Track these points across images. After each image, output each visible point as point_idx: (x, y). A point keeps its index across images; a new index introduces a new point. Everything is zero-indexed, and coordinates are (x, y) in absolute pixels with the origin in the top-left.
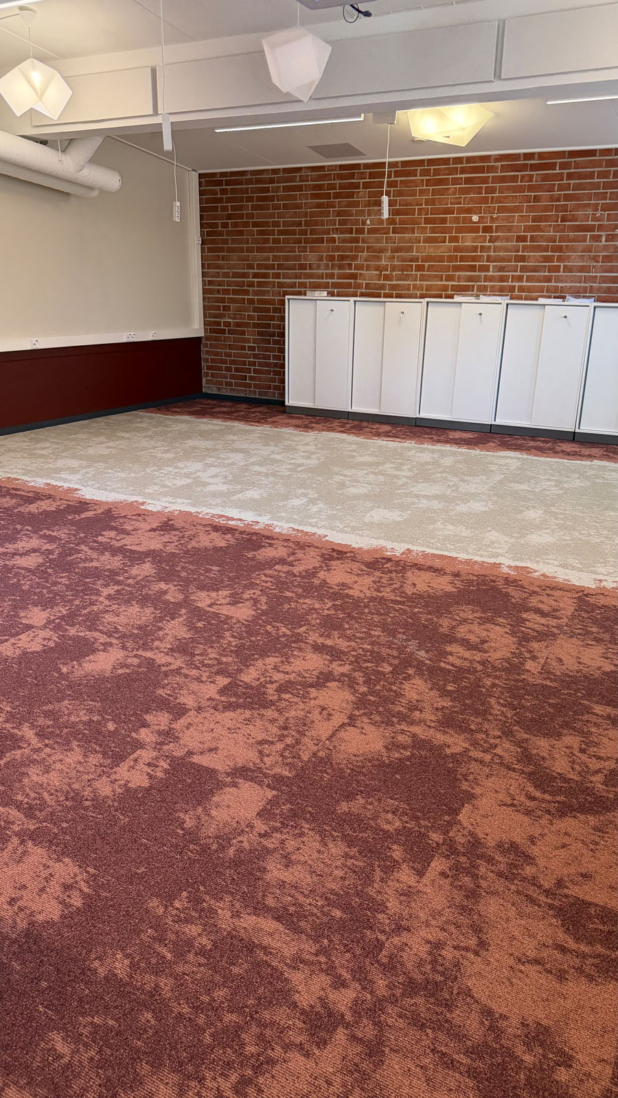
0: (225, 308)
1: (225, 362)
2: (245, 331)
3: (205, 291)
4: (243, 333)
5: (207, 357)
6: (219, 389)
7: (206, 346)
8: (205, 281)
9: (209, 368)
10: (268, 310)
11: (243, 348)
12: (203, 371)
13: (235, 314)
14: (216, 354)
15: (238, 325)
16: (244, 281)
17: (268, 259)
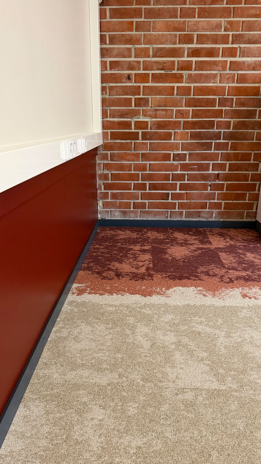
0: (139, 102)
1: (134, 177)
2: (171, 133)
3: (104, 78)
4: (168, 136)
5: (106, 172)
6: (124, 213)
7: (105, 157)
8: (106, 62)
9: (108, 187)
10: (212, 103)
11: (167, 157)
12: (99, 191)
13: (156, 110)
14: (122, 167)
15: (160, 125)
16: (174, 62)
17: (218, 27)
